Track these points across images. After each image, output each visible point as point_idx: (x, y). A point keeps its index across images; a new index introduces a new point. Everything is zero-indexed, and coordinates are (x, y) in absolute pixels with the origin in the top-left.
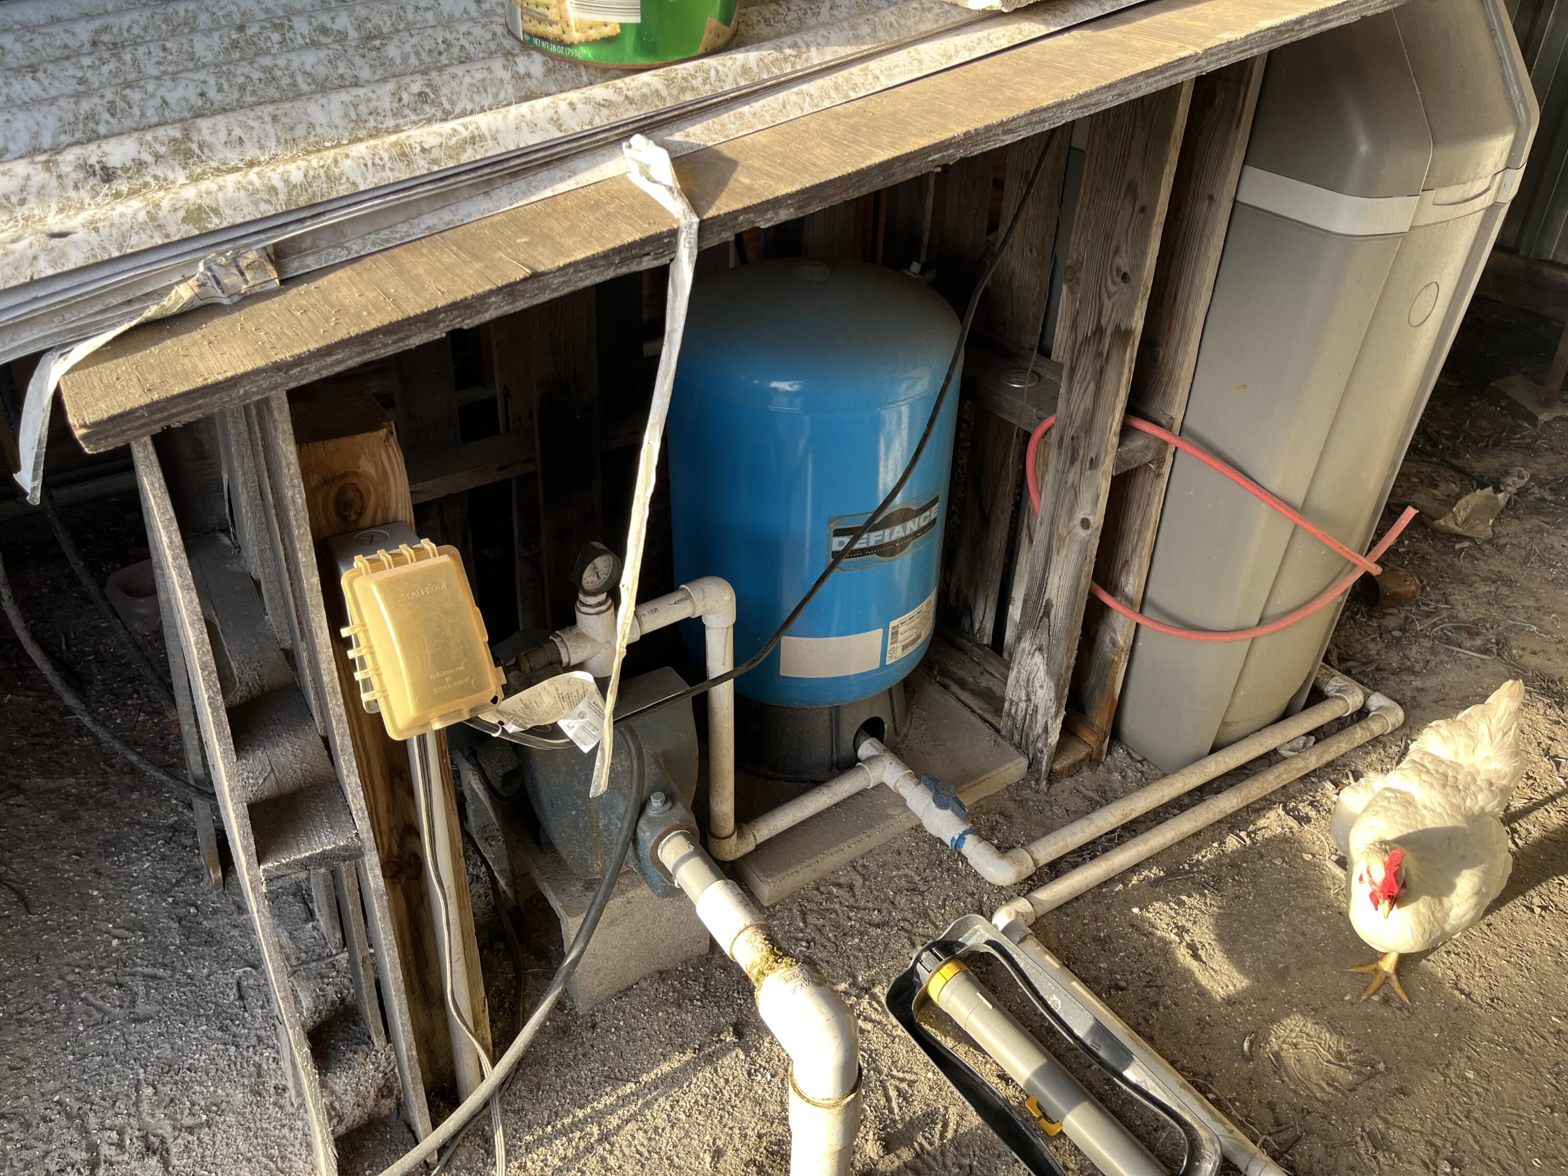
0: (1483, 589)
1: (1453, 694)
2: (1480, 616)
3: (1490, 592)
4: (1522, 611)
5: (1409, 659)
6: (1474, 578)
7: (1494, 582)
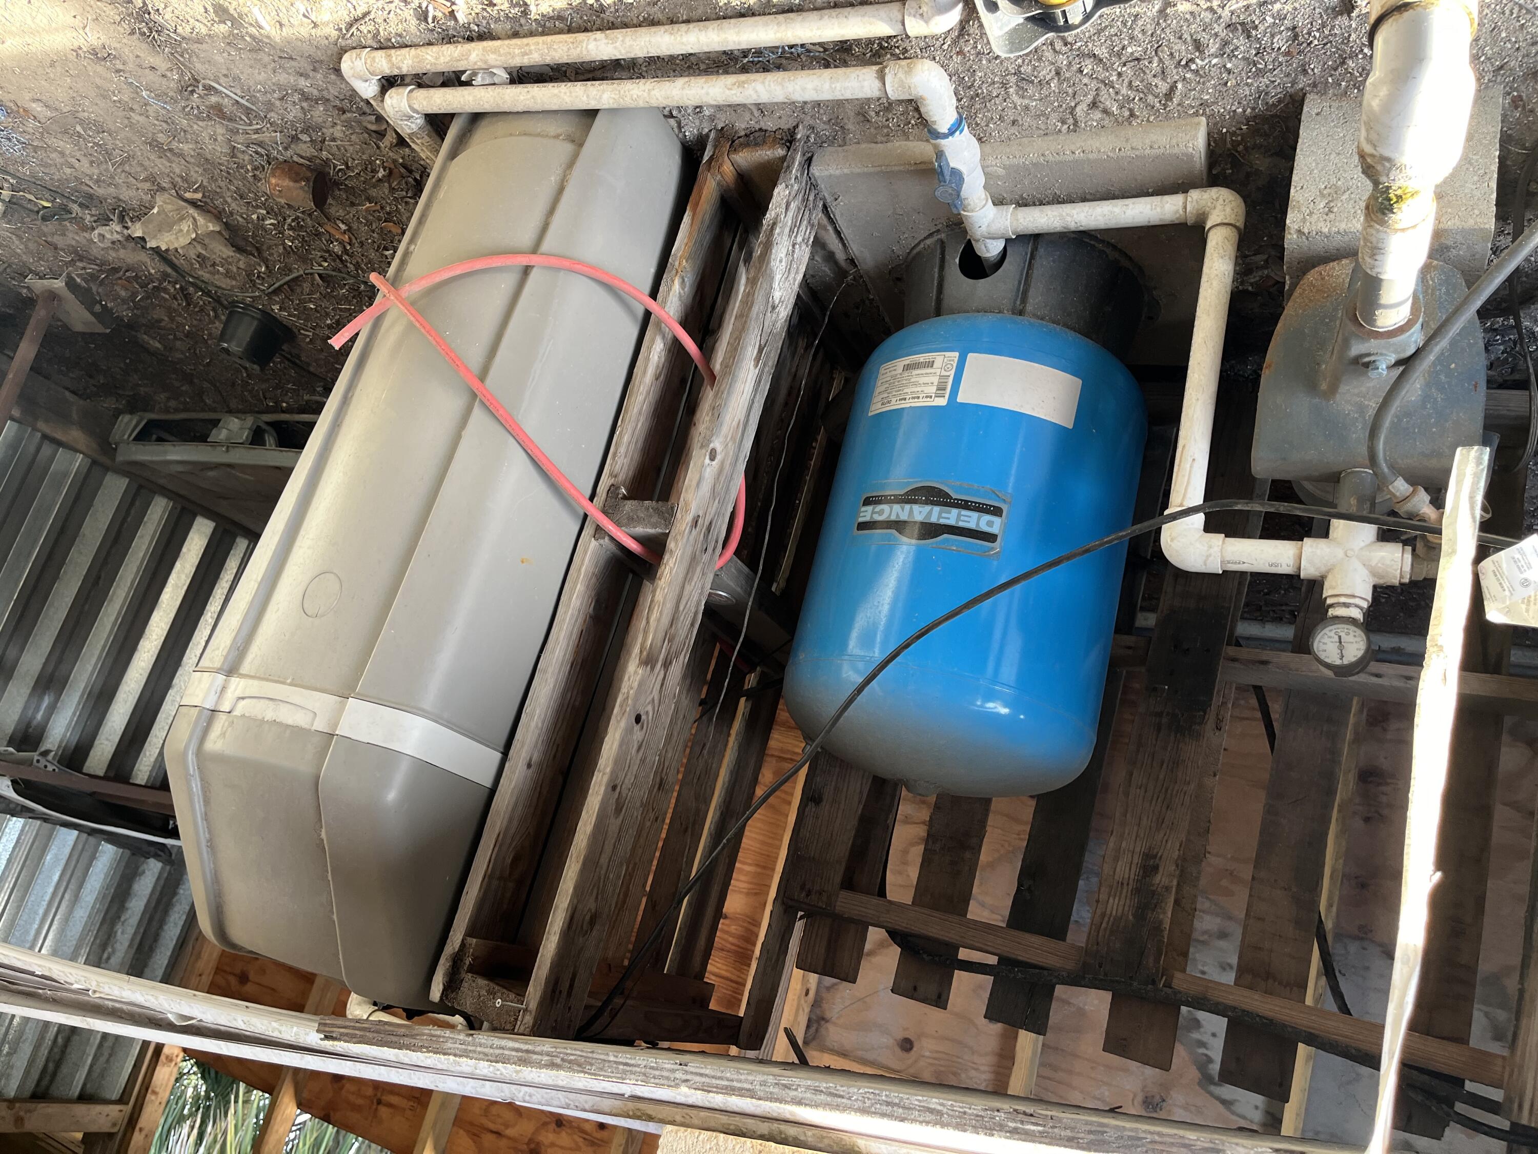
0: (186, 148)
1: (266, 59)
2: (200, 123)
3: (179, 142)
4: (151, 113)
5: (302, 108)
6: (193, 160)
7: (170, 150)
